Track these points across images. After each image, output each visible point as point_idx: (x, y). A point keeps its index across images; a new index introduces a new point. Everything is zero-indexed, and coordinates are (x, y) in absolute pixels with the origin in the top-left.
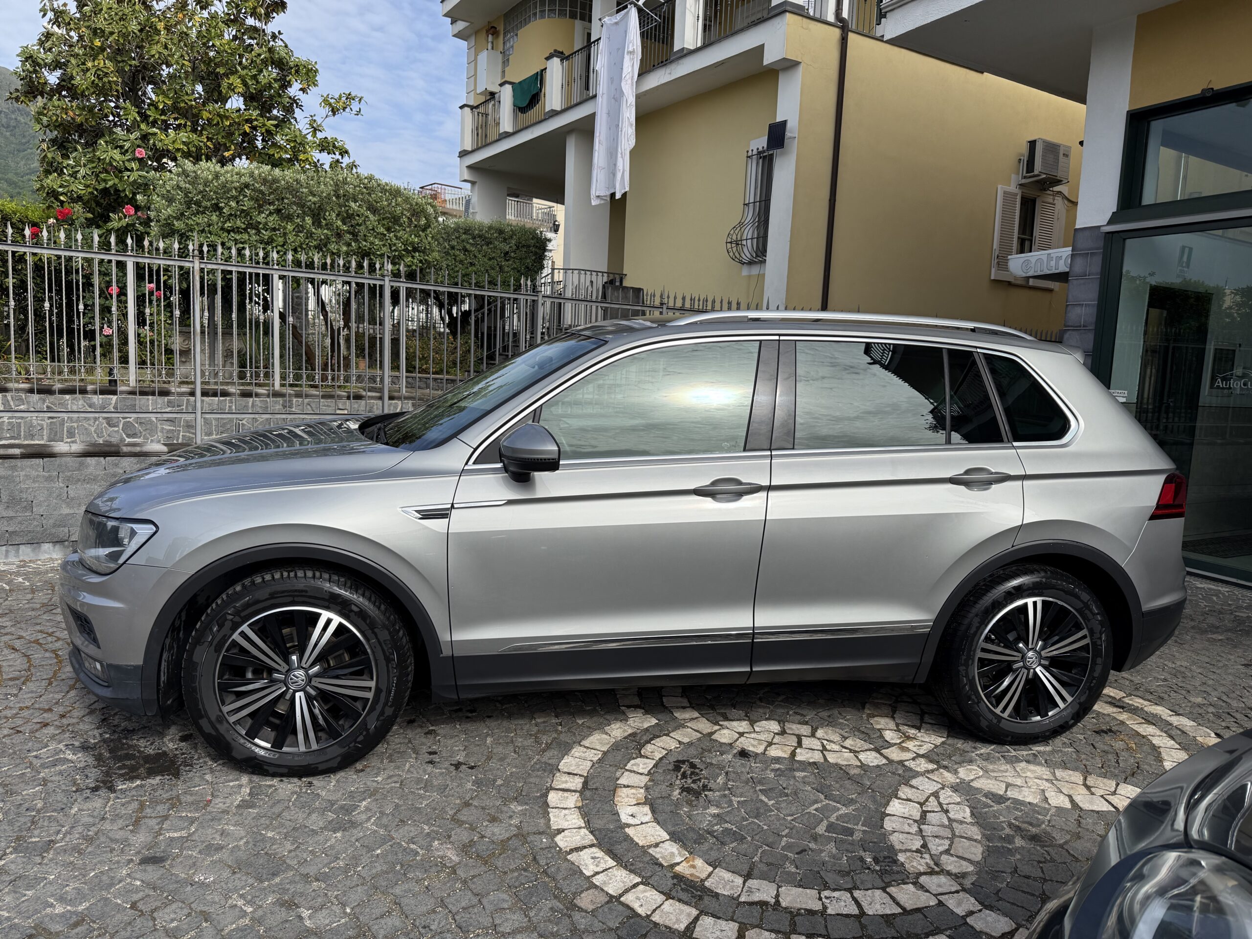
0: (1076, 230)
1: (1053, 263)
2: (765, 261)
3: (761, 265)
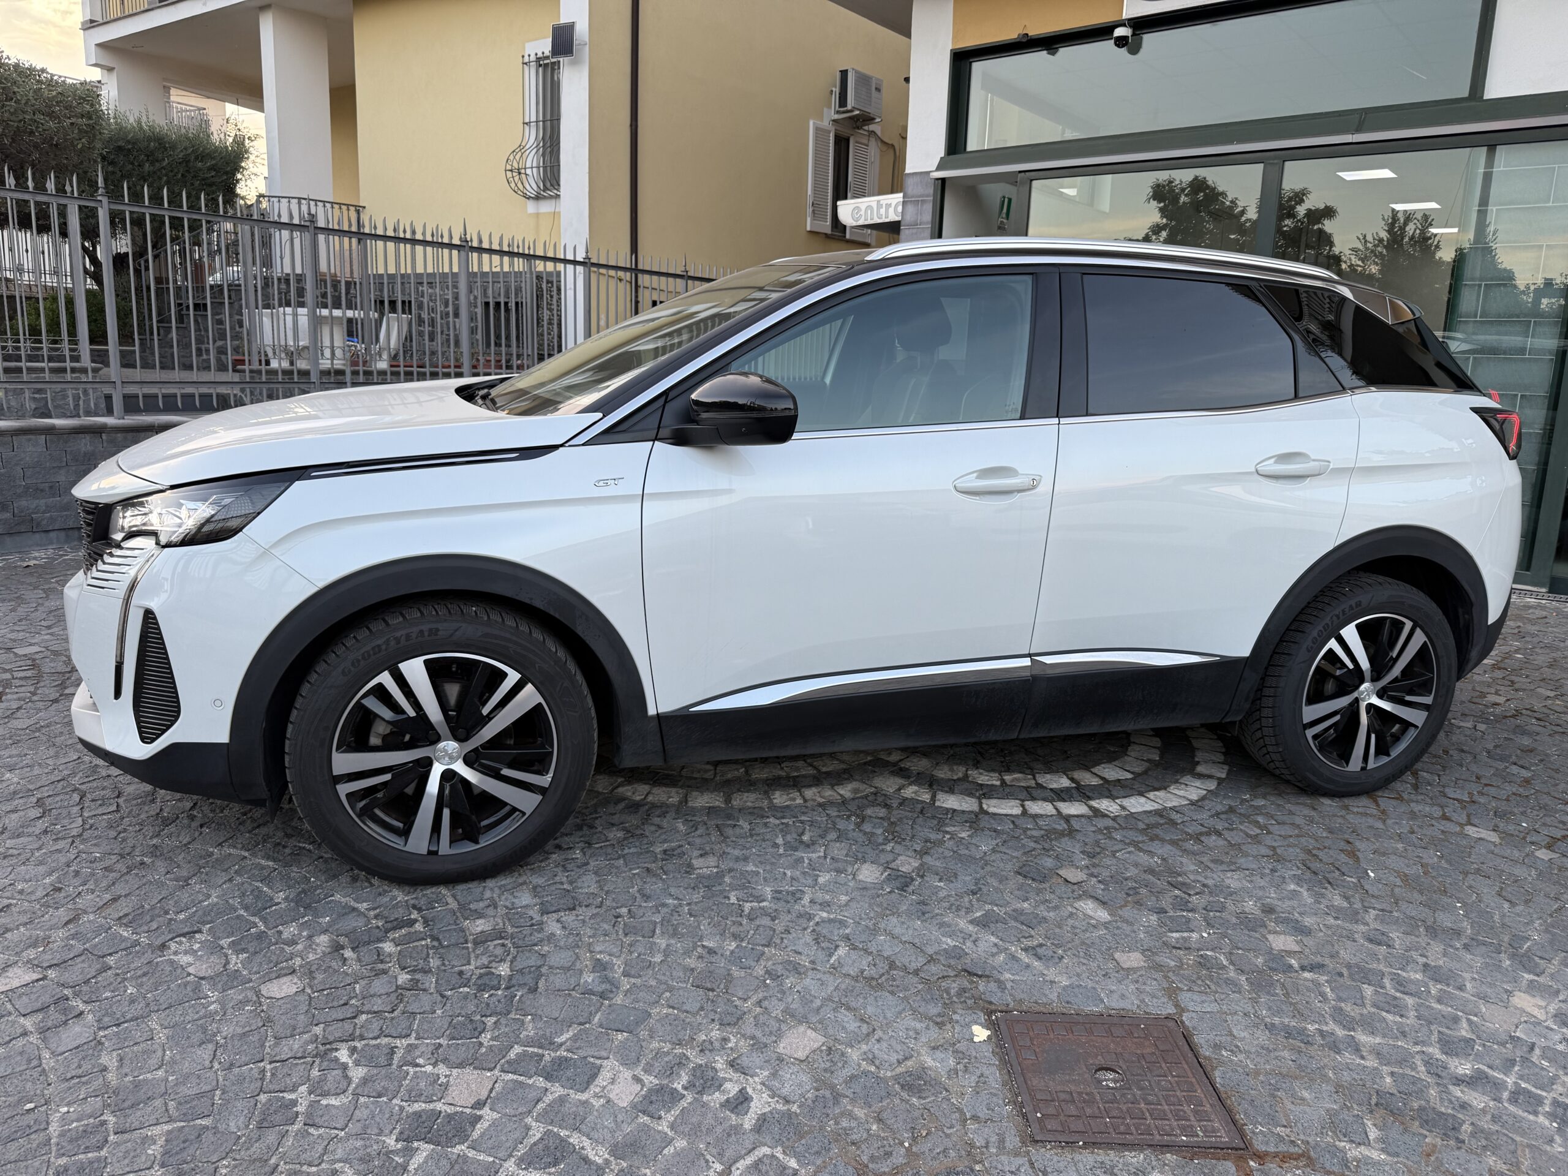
0: (906, 175)
1: (883, 211)
2: (558, 196)
3: (553, 201)
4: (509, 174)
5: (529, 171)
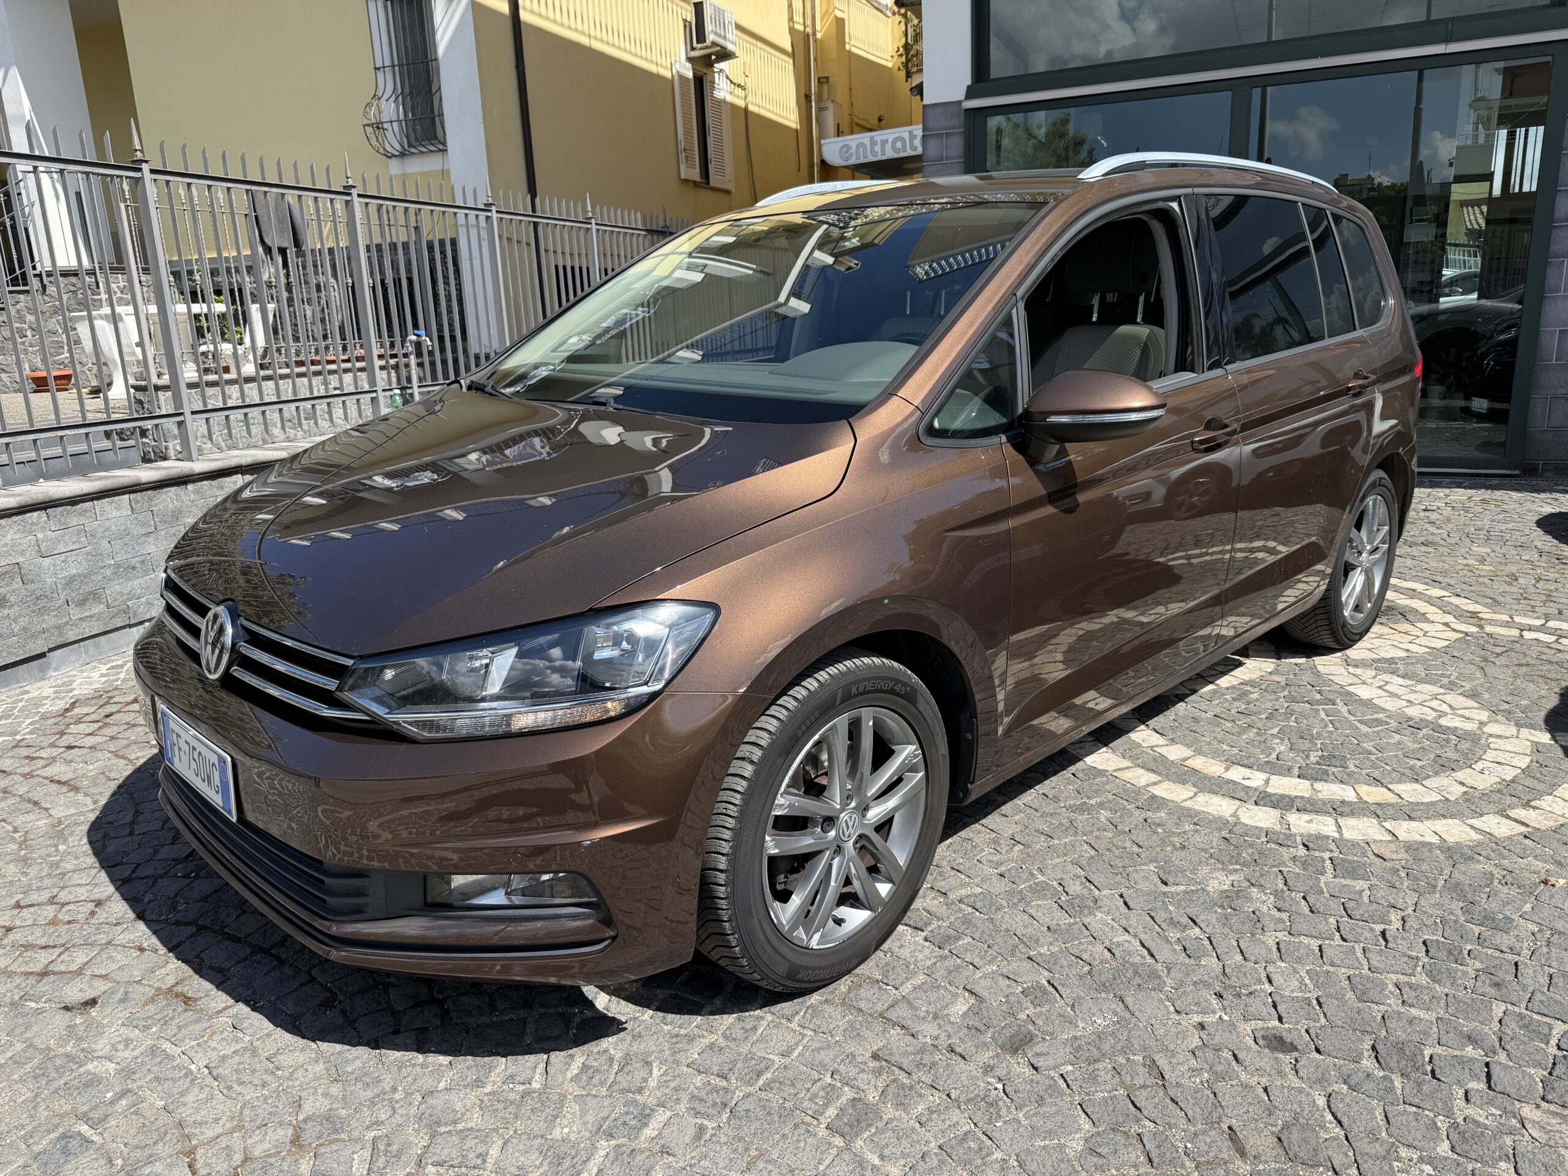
0: (925, 106)
1: (878, 148)
2: (444, 150)
3: (440, 156)
4: (370, 130)
5: (388, 126)
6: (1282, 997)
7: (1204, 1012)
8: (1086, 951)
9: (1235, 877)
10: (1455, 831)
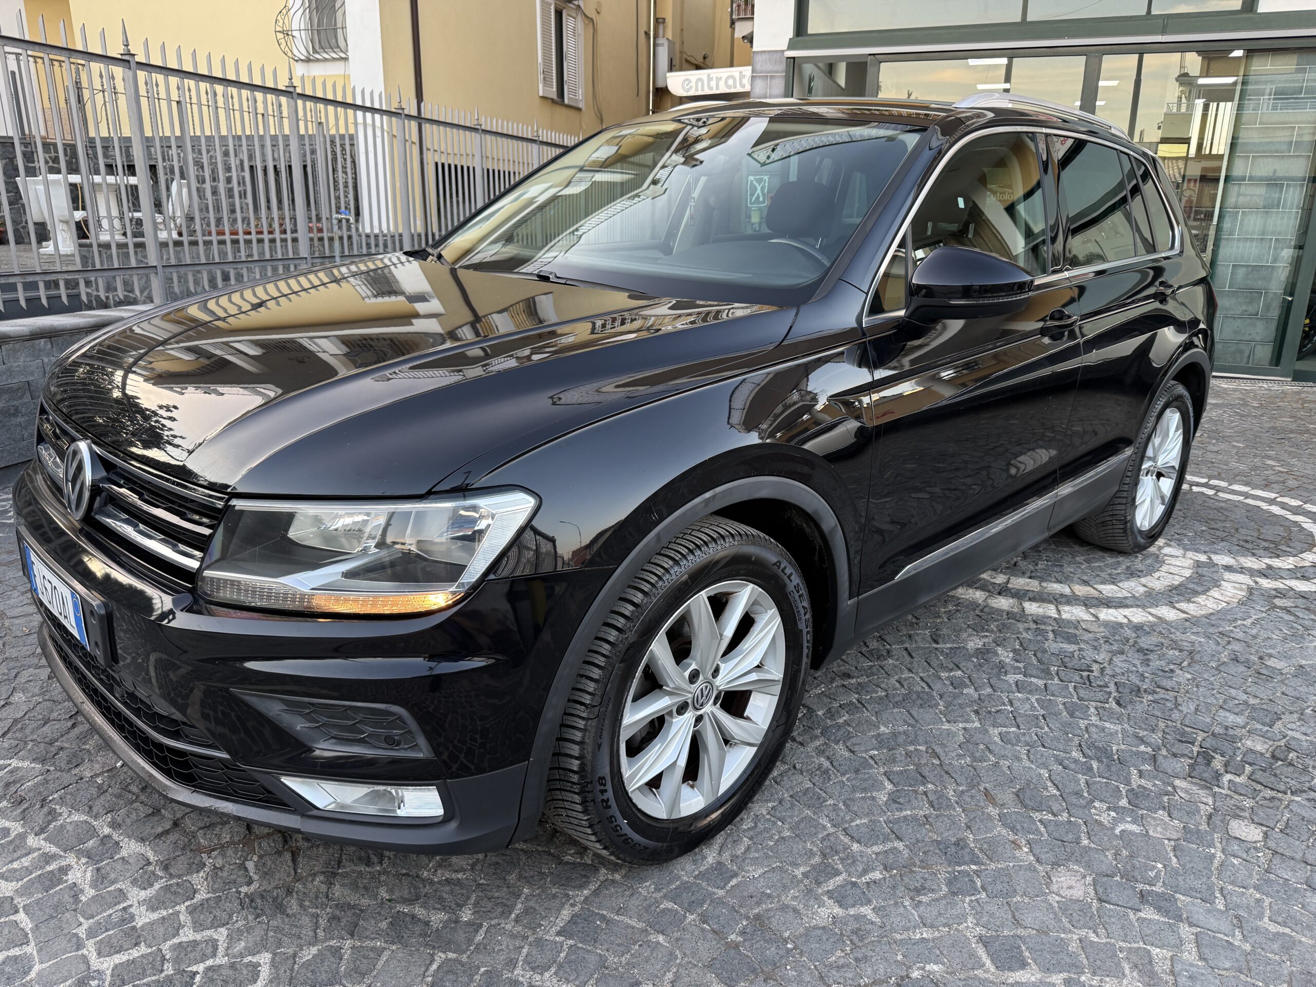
1: (713, 84)
2: (346, 59)
3: (342, 63)
4: (280, 36)
5: (294, 33)
6: (1020, 714)
7: (967, 721)
8: (883, 682)
9: (986, 640)
10: (1137, 616)
